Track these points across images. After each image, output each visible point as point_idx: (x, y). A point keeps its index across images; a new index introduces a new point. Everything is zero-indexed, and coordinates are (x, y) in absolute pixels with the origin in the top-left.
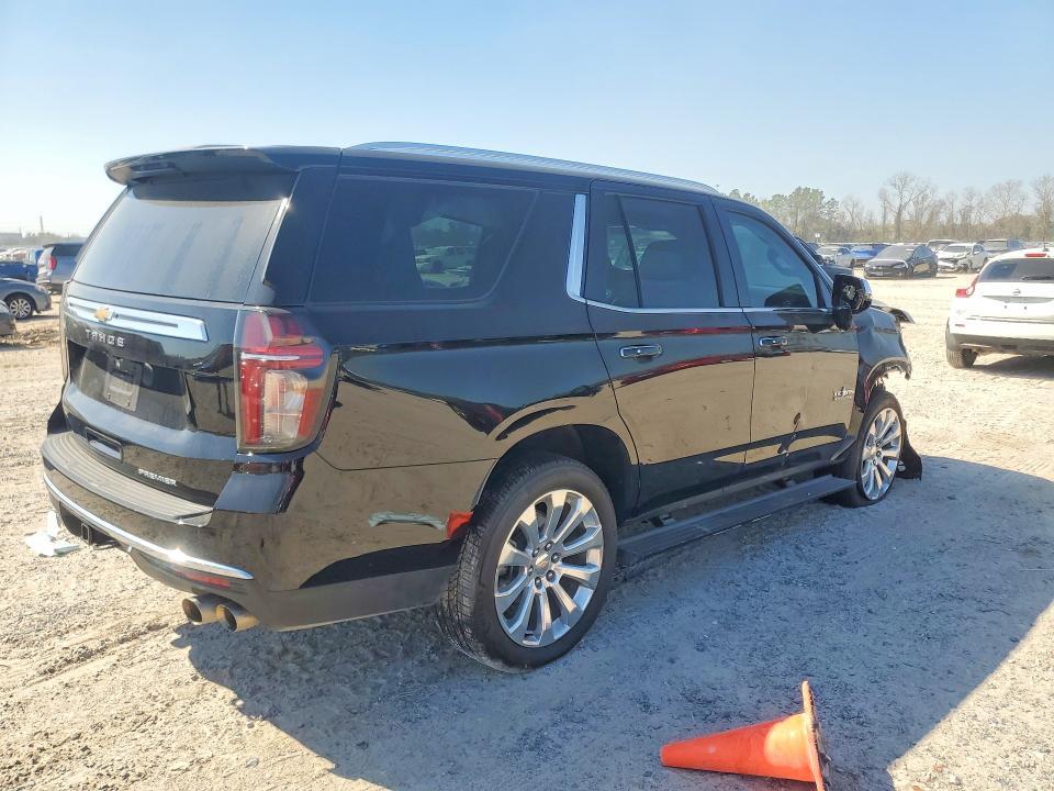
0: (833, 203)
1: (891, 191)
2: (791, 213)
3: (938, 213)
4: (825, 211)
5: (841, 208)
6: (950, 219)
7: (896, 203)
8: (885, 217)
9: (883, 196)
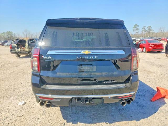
0: (15, 34)
1: (24, 32)
2: (7, 36)
3: (32, 36)
4: (14, 35)
5: (16, 35)
6: (34, 36)
7: (26, 34)
8: (24, 36)
9: (23, 33)
